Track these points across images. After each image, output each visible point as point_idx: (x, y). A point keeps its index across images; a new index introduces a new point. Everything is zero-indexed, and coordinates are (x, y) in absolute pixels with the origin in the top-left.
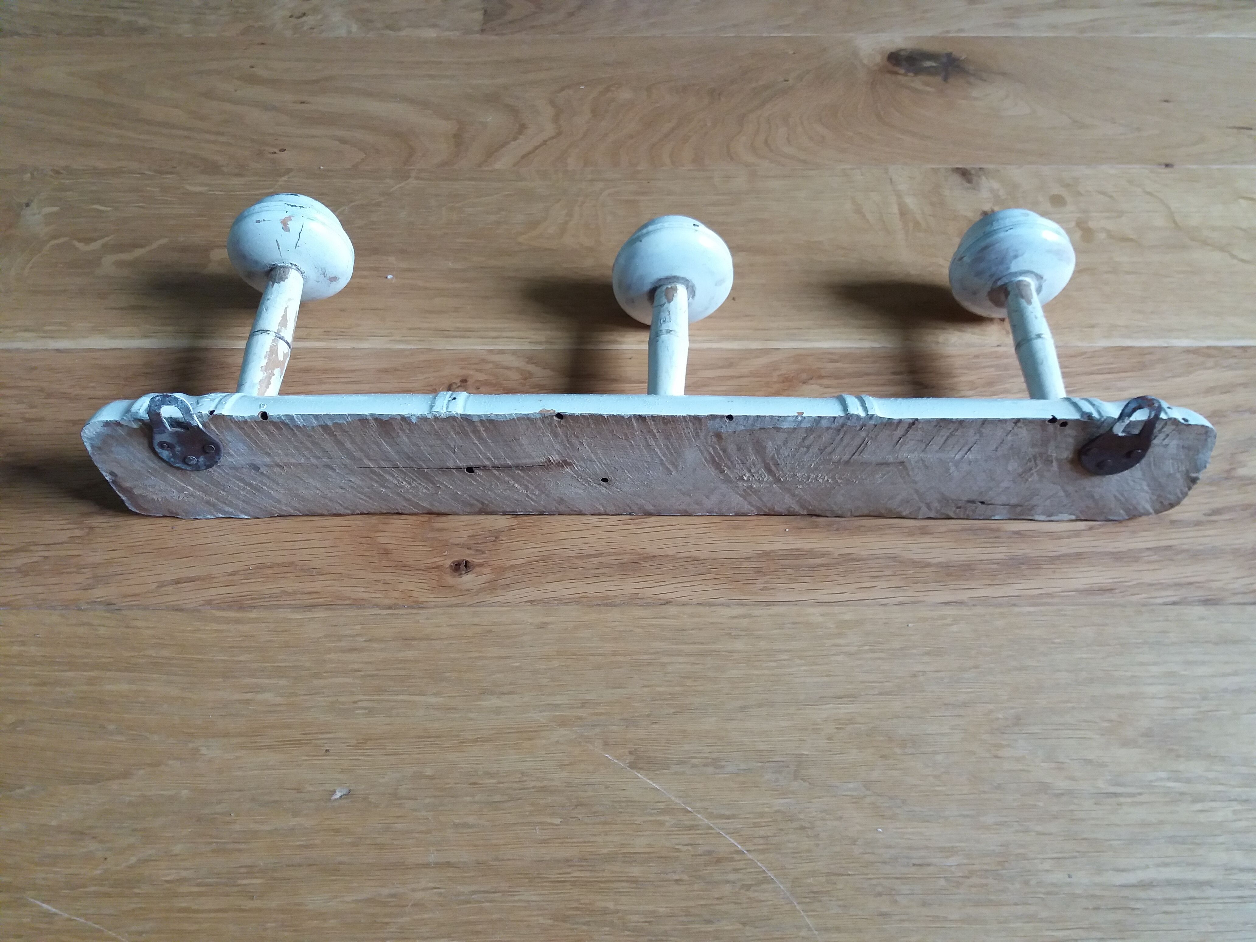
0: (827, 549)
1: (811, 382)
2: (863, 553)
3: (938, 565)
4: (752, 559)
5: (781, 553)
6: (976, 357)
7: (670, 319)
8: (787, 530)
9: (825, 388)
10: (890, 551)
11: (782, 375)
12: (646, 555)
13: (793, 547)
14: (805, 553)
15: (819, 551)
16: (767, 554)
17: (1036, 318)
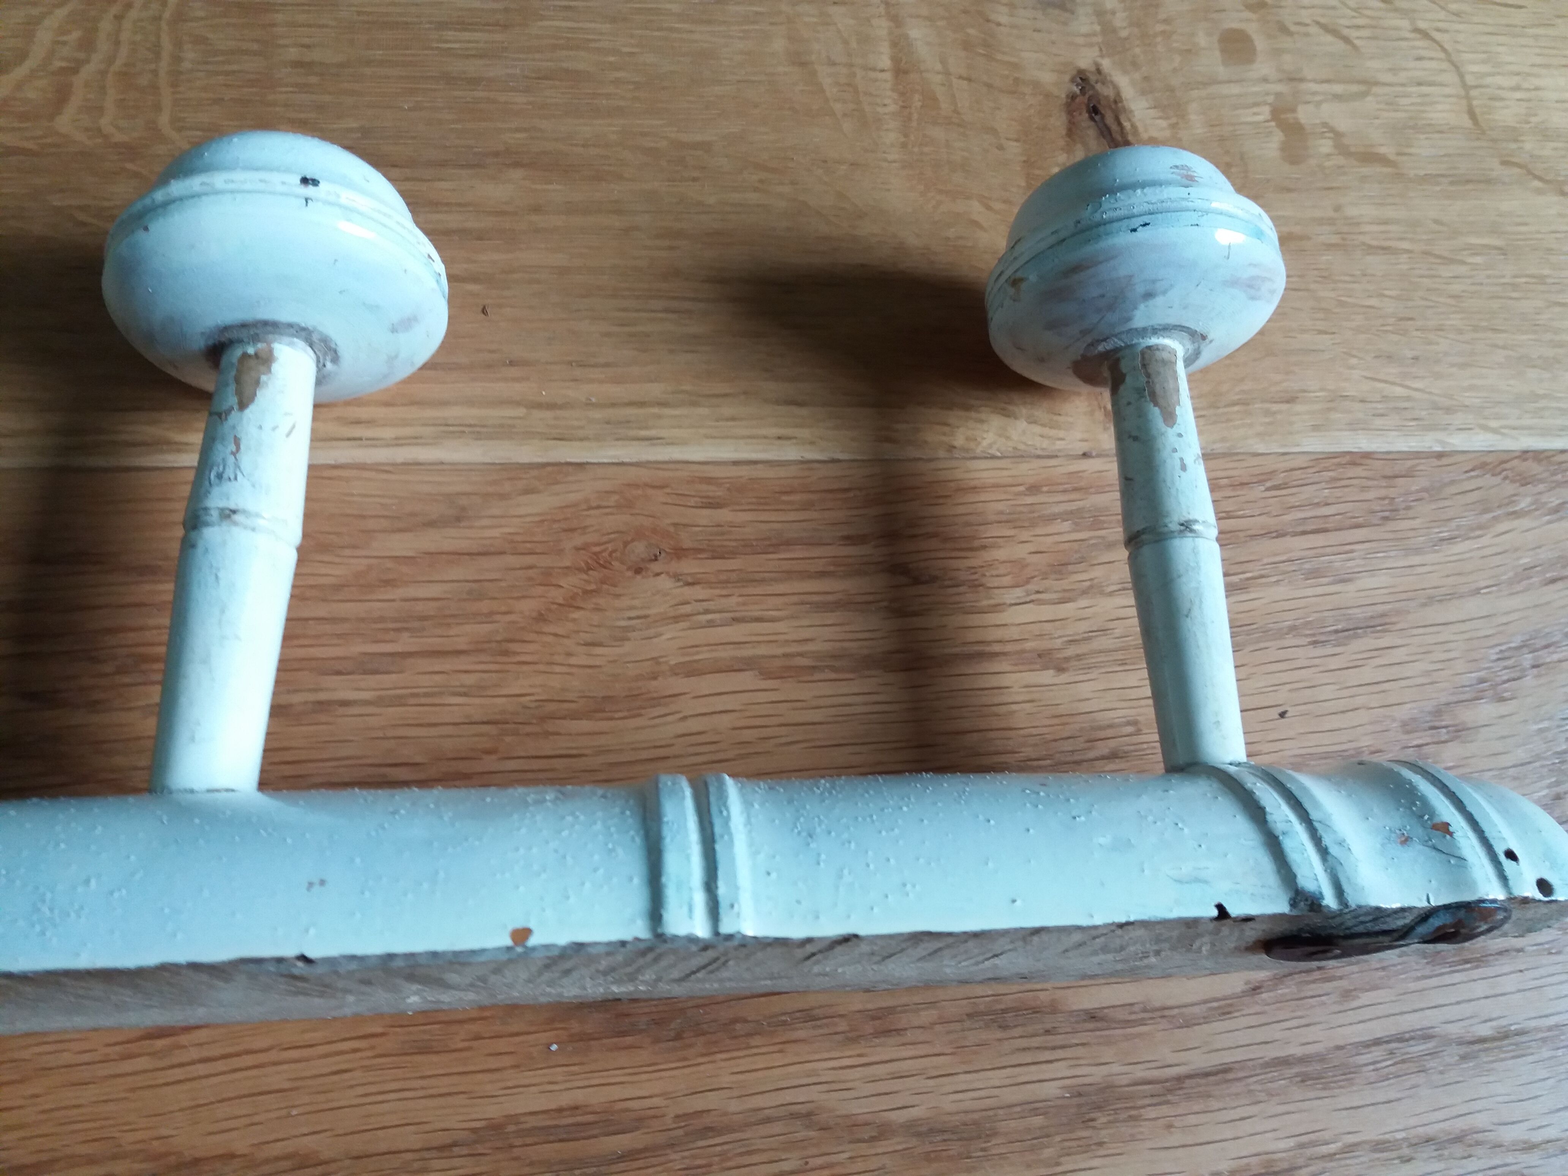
0: (647, 1103)
1: (655, 567)
2: (734, 1106)
3: (913, 1129)
4: (456, 1150)
5: (533, 1122)
6: (1034, 489)
7: (237, 466)
8: (554, 1047)
9: (689, 584)
10: (801, 1095)
11: (585, 547)
12: (172, 1159)
13: (565, 1099)
14: (590, 1118)
15: (627, 1110)
16: (496, 1128)
17: (1184, 468)
